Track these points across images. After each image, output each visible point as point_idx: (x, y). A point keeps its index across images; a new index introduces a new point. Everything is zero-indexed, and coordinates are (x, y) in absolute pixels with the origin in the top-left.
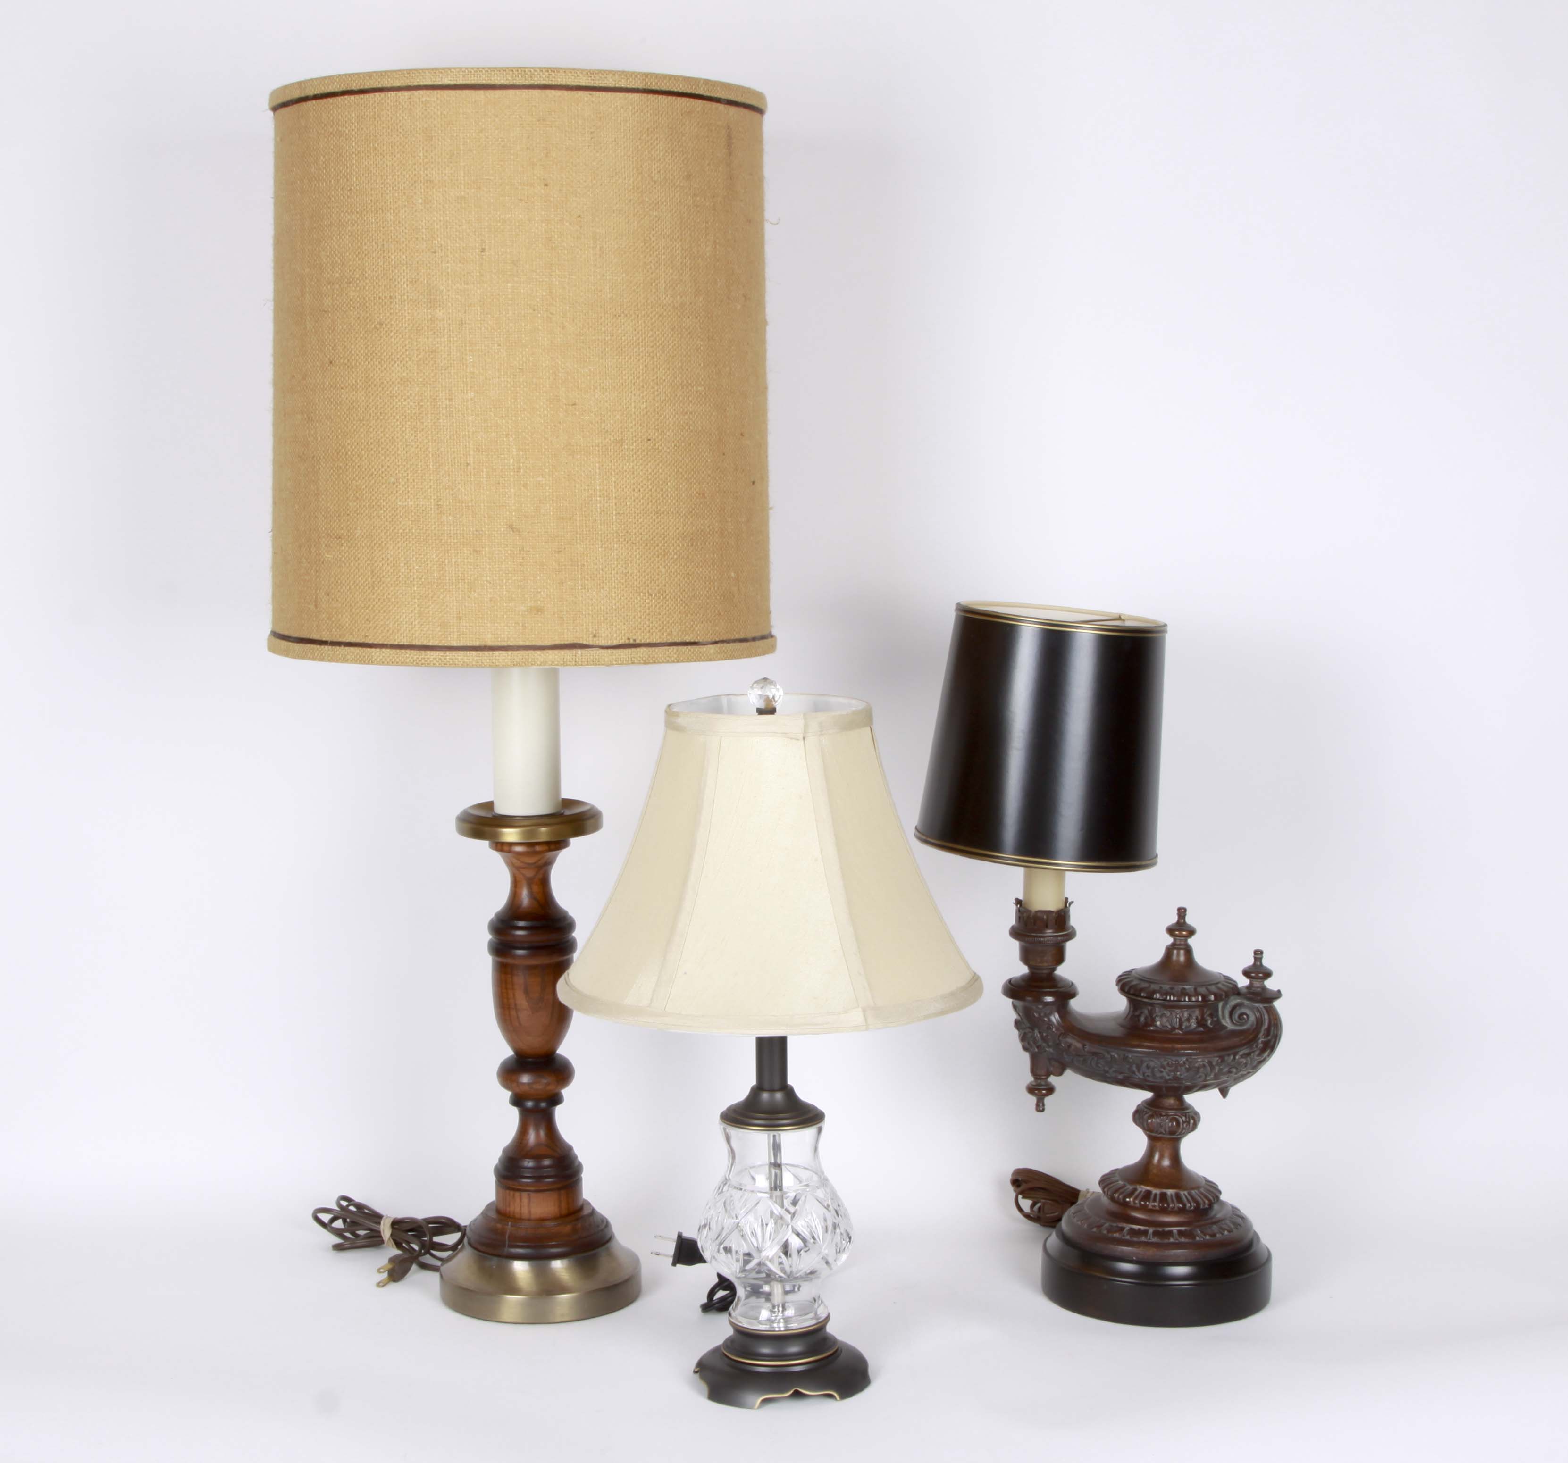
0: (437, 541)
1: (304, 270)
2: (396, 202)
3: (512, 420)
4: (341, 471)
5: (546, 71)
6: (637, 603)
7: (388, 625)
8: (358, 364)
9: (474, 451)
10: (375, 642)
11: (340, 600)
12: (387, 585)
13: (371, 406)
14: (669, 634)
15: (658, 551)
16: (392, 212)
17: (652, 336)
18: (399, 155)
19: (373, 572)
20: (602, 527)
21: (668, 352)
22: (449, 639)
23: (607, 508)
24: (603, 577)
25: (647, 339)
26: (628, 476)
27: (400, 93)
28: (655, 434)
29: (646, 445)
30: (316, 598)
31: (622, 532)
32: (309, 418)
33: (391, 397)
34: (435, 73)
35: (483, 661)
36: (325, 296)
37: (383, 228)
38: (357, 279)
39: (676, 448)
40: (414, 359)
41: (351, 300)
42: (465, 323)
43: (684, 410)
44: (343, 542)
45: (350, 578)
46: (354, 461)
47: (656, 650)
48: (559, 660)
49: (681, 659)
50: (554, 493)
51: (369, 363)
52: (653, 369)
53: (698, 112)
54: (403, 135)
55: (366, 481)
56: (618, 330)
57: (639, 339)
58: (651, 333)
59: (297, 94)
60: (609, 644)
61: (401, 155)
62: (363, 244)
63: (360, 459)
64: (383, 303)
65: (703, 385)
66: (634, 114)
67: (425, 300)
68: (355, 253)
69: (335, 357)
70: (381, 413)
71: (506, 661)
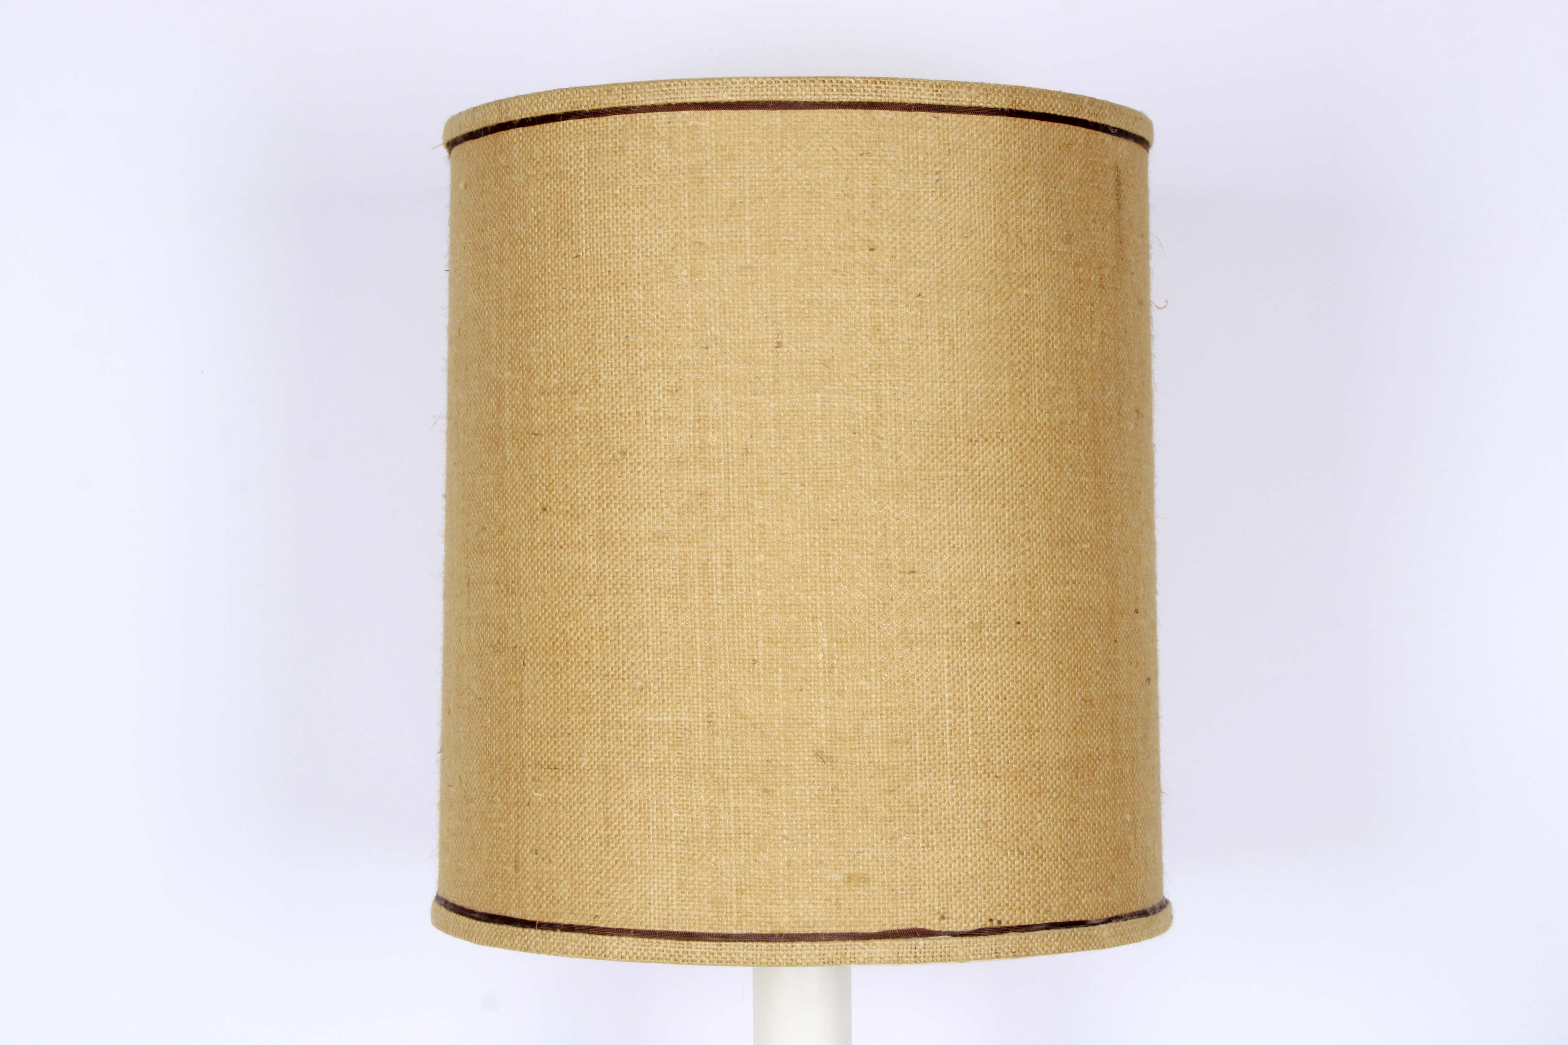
0: (707, 776)
1: (503, 374)
2: (647, 274)
3: (821, 595)
4: (559, 669)
5: (872, 82)
6: (1003, 867)
7: (630, 900)
8: (586, 512)
9: (764, 642)
10: (610, 926)
11: (554, 860)
12: (628, 840)
13: (606, 573)
14: (1046, 912)
15: (1030, 787)
16: (641, 288)
17: (1022, 470)
18: (651, 206)
19: (607, 819)
20: (953, 753)
21: (1044, 493)
22: (725, 923)
23: (959, 725)
24: (954, 828)
25: (1014, 474)
26: (989, 677)
27: (653, 115)
28: (1026, 614)
29: (1014, 631)
30: (517, 855)
31: (981, 761)
32: (508, 590)
33: (637, 560)
34: (709, 84)
35: (777, 957)
36: (536, 411)
37: (628, 312)
38: (586, 387)
39: (1054, 634)
40: (673, 504)
41: (576, 418)
42: (752, 453)
43: (1065, 578)
44: (560, 774)
45: (572, 829)
46: (579, 655)
47: (1031, 937)
48: (891, 955)
49: (1065, 947)
50: (884, 705)
51: (603, 510)
52: (1024, 519)
53: (1080, 145)
54: (659, 177)
55: (597, 685)
56: (974, 461)
57: (1003, 475)
58: (1020, 465)
59: (494, 120)
60: (963, 928)
61: (655, 206)
62: (597, 336)
63: (589, 651)
64: (627, 423)
65: (1088, 541)
66: (997, 146)
67: (692, 418)
68: (583, 349)
69: (550, 501)
70: (622, 584)
71: (812, 957)
